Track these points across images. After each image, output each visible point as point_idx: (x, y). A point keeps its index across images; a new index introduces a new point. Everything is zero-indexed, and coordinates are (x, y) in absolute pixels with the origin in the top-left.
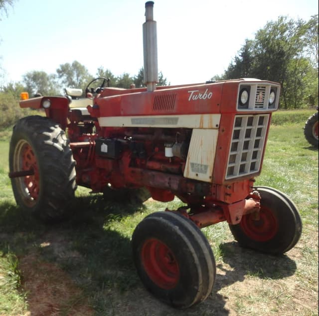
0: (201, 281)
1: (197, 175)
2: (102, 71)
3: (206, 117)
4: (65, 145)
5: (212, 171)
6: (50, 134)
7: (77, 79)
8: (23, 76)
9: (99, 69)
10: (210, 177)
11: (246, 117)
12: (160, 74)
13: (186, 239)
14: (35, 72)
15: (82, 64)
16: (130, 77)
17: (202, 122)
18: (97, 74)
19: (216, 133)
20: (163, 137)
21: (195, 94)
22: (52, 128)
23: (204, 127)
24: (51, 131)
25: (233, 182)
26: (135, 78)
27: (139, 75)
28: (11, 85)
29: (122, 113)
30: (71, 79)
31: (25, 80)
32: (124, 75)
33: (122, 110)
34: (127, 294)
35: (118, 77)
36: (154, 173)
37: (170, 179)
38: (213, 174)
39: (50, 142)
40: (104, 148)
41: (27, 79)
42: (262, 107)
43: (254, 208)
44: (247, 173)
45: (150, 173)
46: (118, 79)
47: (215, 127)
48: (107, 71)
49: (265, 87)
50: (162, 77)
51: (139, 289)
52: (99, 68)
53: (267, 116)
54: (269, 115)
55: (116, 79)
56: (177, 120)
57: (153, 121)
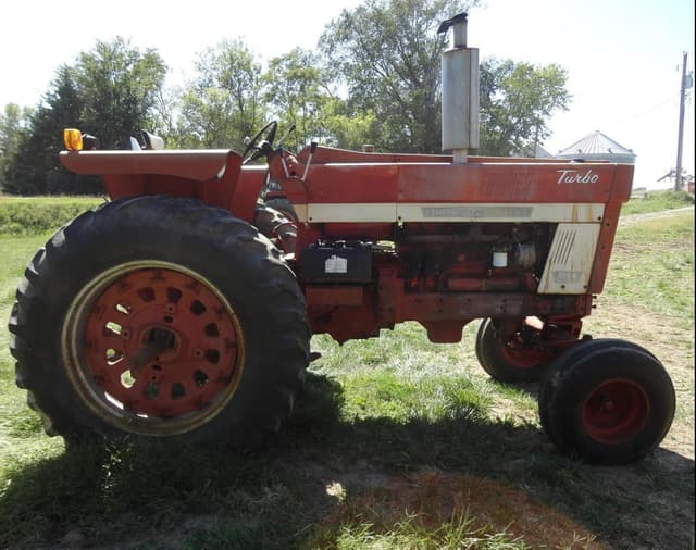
1: (563, 287)
3: (582, 208)
5: (588, 277)
10: (585, 287)
17: (575, 213)
19: (596, 228)
21: (568, 174)
23: (579, 220)
29: (400, 197)
33: (401, 191)
36: (468, 296)
37: (505, 301)
38: (589, 283)
39: (272, 258)
40: (336, 265)
45: (460, 298)
47: (596, 220)
56: (529, 211)
57: (480, 212)
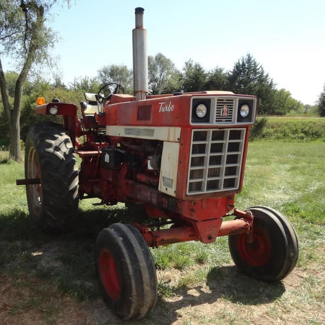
0: (134, 293)
1: (166, 189)
2: (190, 65)
4: (67, 153)
5: (176, 186)
6: (53, 142)
7: (161, 75)
8: (98, 71)
9: (187, 64)
10: (175, 192)
11: (210, 131)
12: (260, 69)
13: (124, 250)
14: (113, 67)
15: (167, 57)
16: (224, 72)
17: (169, 135)
18: (184, 69)
19: (177, 146)
20: (149, 149)
21: (164, 106)
22: (56, 136)
24: (55, 139)
25: (201, 198)
26: (229, 74)
27: (234, 70)
28: (86, 82)
29: (118, 122)
30: (153, 75)
31: (101, 75)
32: (217, 70)
34: (83, 303)
35: (209, 73)
36: (141, 186)
37: (151, 193)
38: (176, 190)
39: (51, 150)
40: (107, 158)
41: (103, 75)
42: (231, 121)
43: (242, 228)
44: (220, 189)
45: (138, 186)
46: (209, 75)
47: (177, 140)
48: (196, 66)
49: (232, 100)
50: (262, 73)
51: (98, 300)
52: (187, 61)
53: (244, 130)
54: (245, 129)
55: (206, 75)
56: (153, 131)
